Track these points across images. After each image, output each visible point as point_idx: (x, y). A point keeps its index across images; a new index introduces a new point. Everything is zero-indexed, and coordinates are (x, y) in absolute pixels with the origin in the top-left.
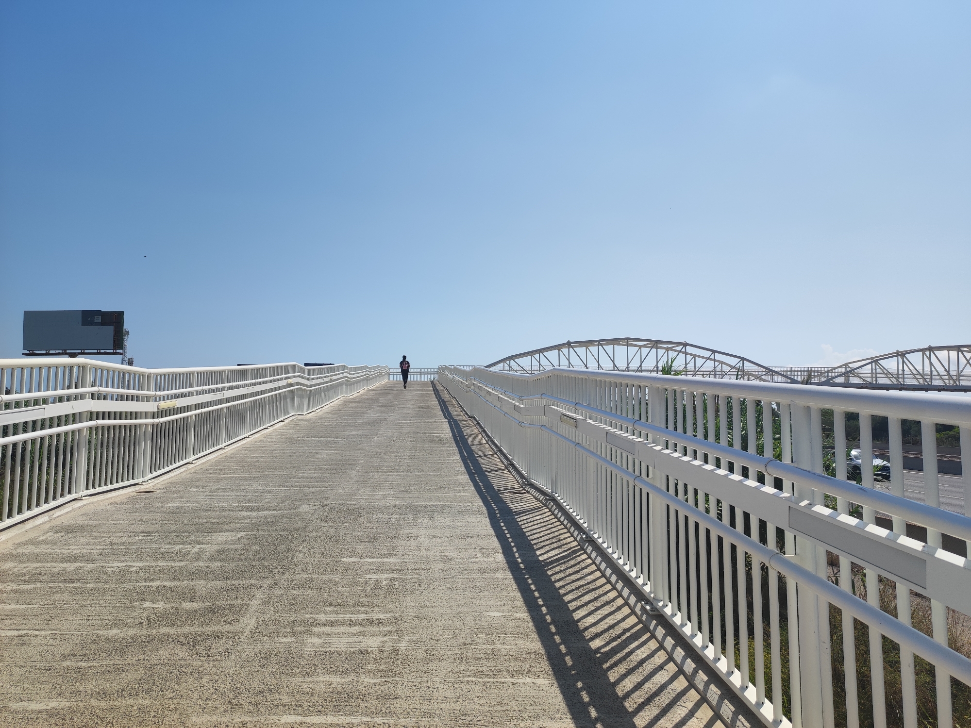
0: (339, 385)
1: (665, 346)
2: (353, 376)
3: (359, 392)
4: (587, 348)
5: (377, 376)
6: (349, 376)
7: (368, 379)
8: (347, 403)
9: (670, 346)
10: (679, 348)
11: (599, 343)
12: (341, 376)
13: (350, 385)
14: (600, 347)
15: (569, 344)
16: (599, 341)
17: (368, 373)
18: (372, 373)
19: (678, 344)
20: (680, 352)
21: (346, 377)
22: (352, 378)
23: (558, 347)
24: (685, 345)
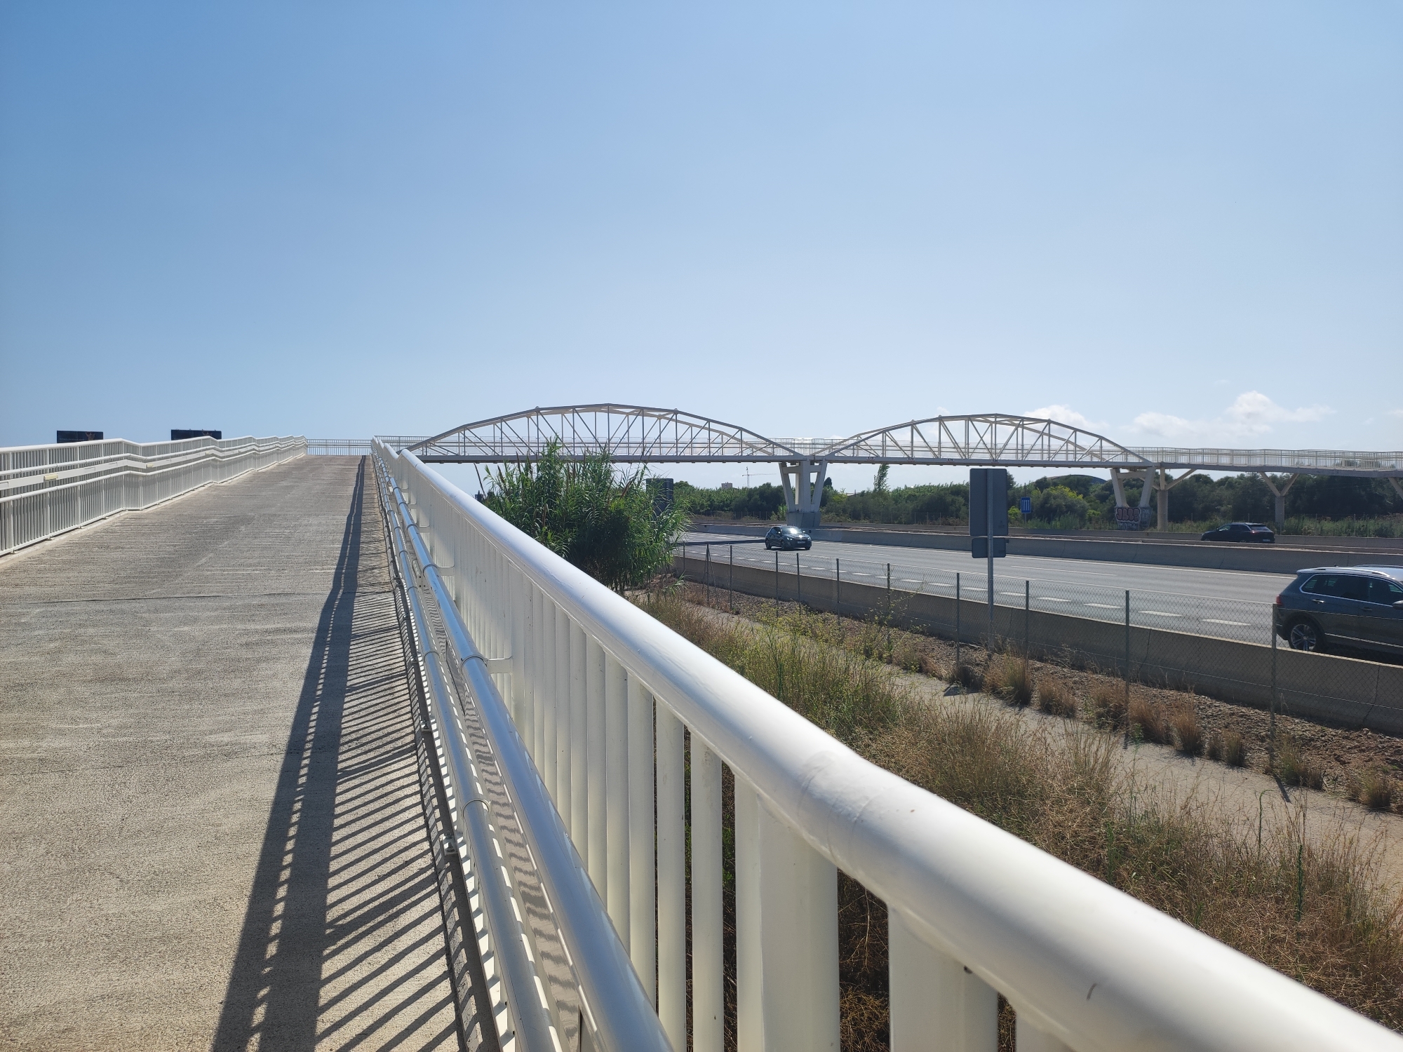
0: (246, 458)
1: (657, 413)
2: (261, 449)
3: (271, 466)
4: (563, 415)
5: (290, 449)
6: (257, 448)
7: (279, 453)
8: (257, 476)
9: (662, 413)
10: (670, 416)
11: (574, 409)
12: (249, 448)
13: (259, 458)
14: (575, 414)
15: (537, 411)
16: (574, 407)
17: (279, 445)
18: (283, 446)
19: (669, 411)
20: (671, 419)
21: (254, 449)
22: (260, 451)
23: (527, 414)
24: (676, 412)
